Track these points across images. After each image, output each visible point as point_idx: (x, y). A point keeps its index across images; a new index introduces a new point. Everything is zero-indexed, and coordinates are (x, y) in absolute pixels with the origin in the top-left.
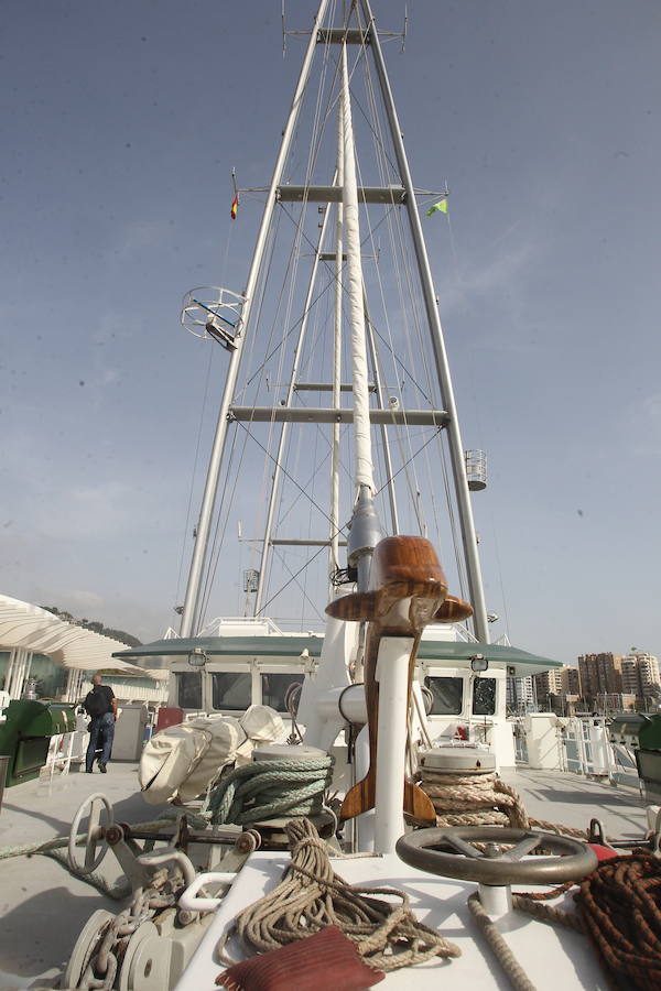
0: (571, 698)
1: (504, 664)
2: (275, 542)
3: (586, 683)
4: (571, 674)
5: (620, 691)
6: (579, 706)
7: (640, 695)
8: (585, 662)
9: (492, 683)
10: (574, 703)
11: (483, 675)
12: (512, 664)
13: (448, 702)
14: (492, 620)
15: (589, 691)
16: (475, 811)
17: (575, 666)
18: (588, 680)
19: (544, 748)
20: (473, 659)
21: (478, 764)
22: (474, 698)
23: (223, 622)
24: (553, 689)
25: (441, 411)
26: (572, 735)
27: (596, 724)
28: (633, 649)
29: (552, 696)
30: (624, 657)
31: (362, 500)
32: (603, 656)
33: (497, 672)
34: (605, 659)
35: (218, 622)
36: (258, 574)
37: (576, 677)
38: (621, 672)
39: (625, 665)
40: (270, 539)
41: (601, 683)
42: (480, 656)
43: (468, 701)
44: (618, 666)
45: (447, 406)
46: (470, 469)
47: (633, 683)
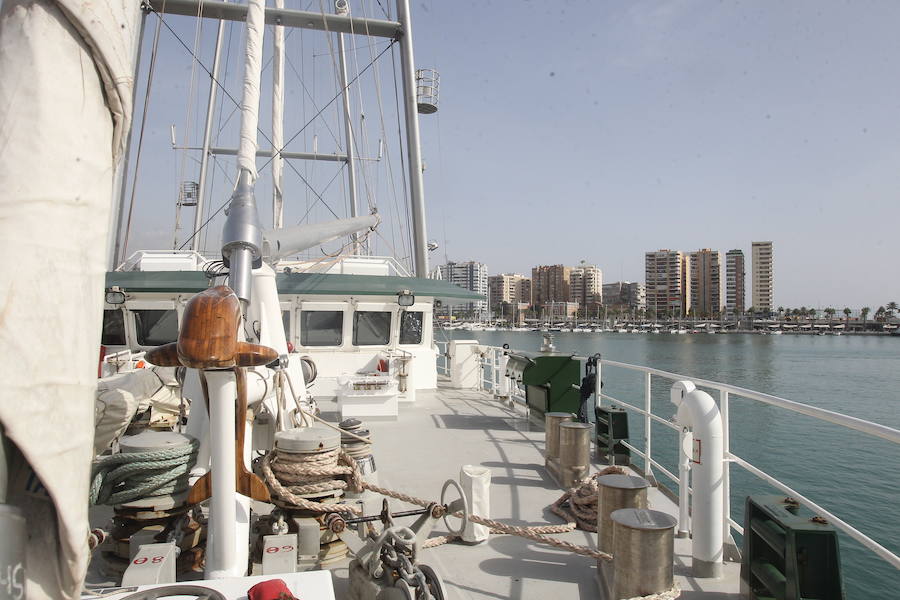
0: (522, 306)
1: (431, 299)
2: (215, 152)
3: (538, 292)
4: (525, 284)
5: (566, 299)
6: (528, 313)
7: (583, 303)
8: (538, 273)
9: (420, 315)
10: (525, 311)
11: (409, 309)
12: (439, 298)
13: (378, 333)
14: (432, 248)
15: (539, 300)
16: (318, 481)
17: (529, 277)
18: (539, 290)
19: (464, 371)
20: (400, 295)
21: (321, 445)
22: (402, 329)
23: (145, 255)
24: (507, 298)
25: (395, 22)
26: (489, 361)
27: (505, 354)
28: (582, 262)
29: (505, 304)
30: (574, 269)
31: (241, 187)
32: (555, 268)
33: (424, 306)
34: (557, 270)
35: (140, 255)
36: (197, 187)
37: (528, 287)
38: (569, 283)
39: (573, 276)
40: (209, 148)
41: (550, 292)
42: (407, 292)
43: (395, 332)
44: (567, 277)
45: (401, 17)
46: (421, 89)
47: (579, 293)
